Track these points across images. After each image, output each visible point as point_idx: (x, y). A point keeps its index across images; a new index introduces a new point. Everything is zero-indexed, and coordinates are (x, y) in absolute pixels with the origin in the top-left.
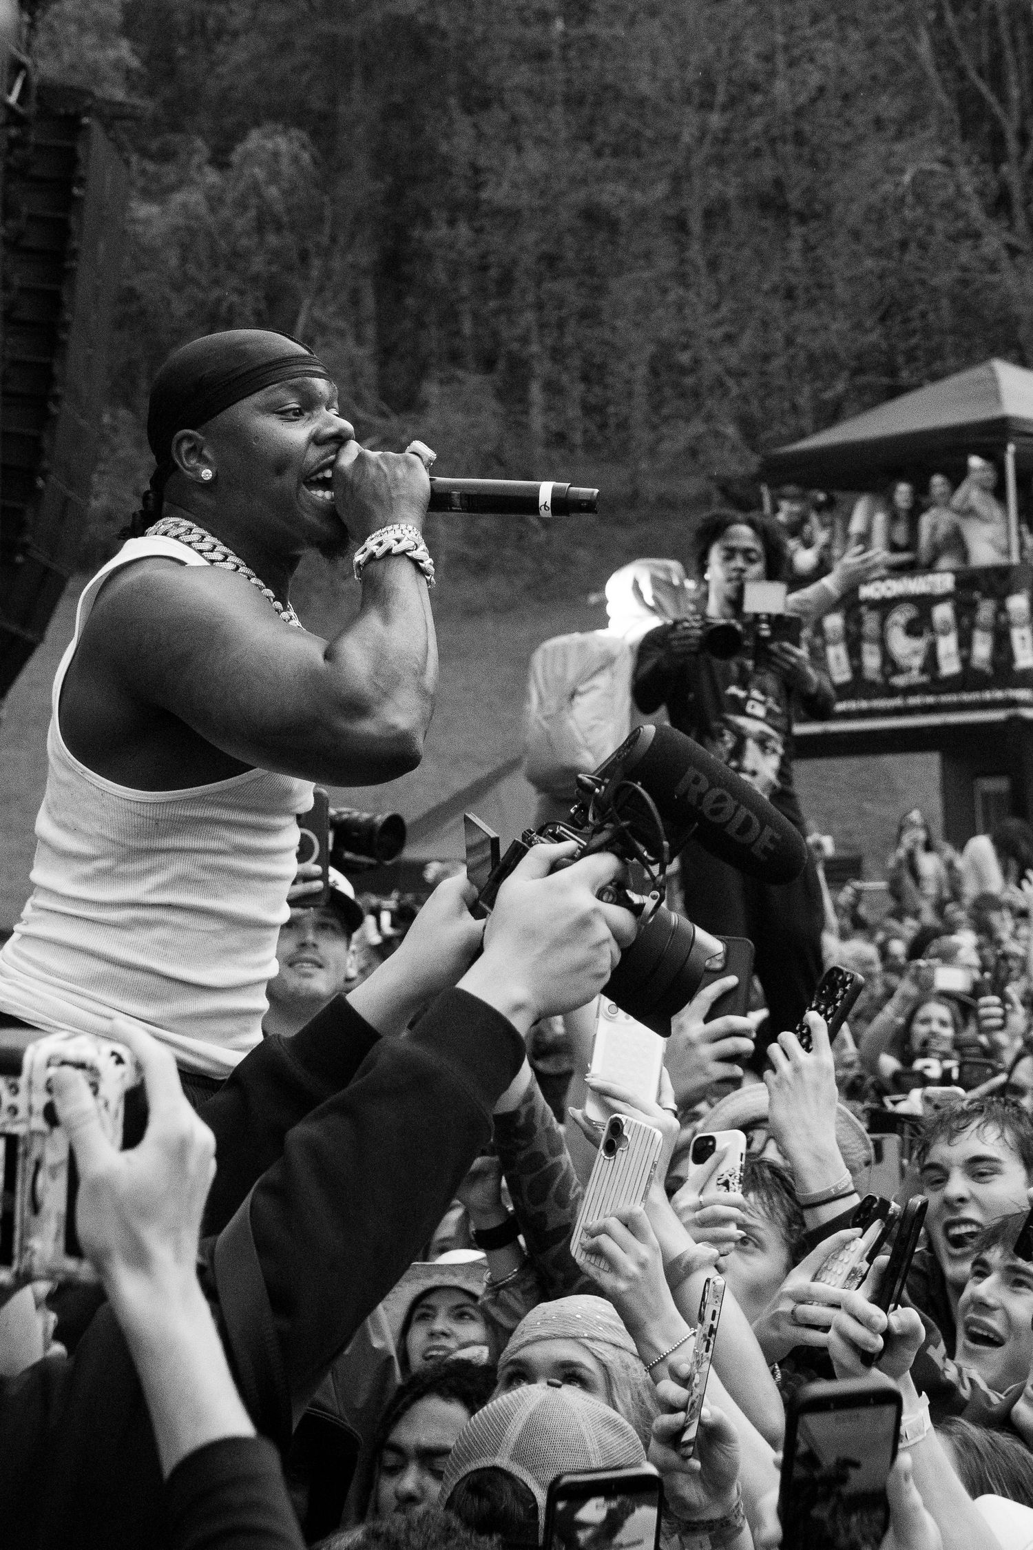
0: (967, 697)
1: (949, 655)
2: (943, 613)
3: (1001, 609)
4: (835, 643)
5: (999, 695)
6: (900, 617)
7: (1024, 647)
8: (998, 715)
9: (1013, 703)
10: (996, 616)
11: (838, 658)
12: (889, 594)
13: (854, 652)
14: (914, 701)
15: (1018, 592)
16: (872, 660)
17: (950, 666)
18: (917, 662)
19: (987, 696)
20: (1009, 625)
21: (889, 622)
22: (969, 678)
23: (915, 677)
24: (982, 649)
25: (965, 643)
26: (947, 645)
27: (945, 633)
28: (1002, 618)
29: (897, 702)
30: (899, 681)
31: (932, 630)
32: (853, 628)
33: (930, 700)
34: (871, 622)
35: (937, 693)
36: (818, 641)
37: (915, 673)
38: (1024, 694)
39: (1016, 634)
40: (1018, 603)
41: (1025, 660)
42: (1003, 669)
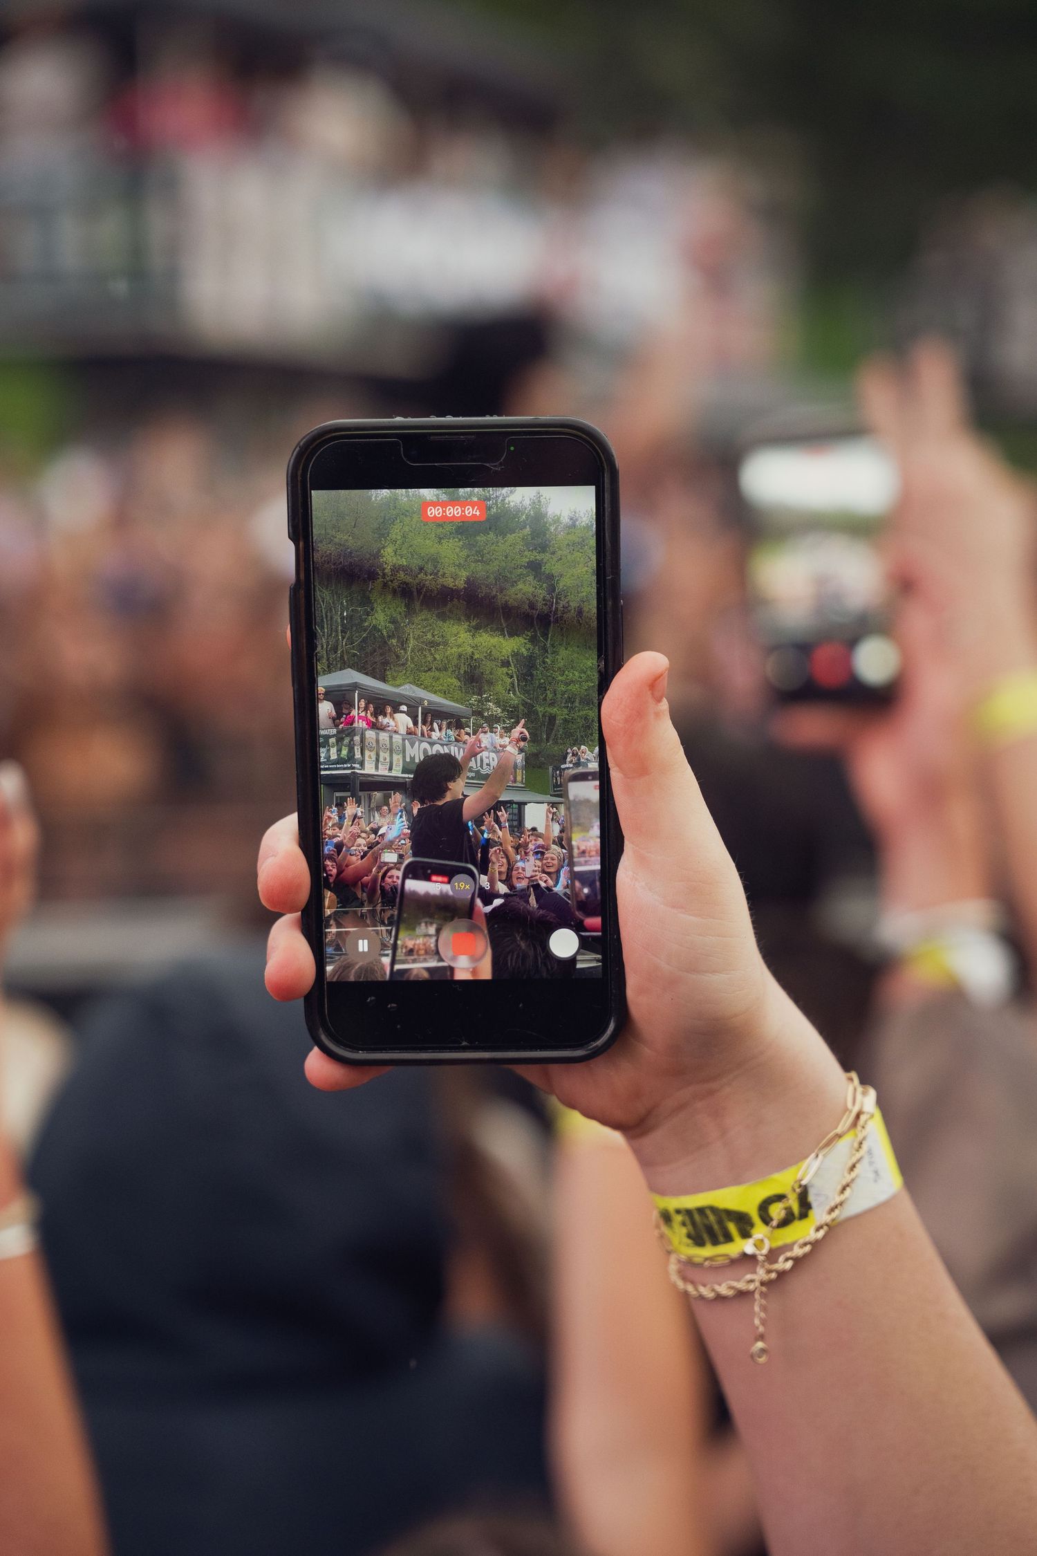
0: (338, 766)
2: (332, 740)
3: (352, 740)
5: (349, 765)
7: (358, 751)
8: (349, 772)
9: (354, 768)
10: (350, 742)
17: (334, 757)
19: (345, 766)
20: (354, 745)
22: (340, 761)
24: (344, 752)
25: (339, 751)
26: (333, 751)
27: (333, 747)
28: (352, 743)
31: (329, 746)
35: (329, 765)
38: (357, 766)
39: (356, 748)
40: (357, 738)
41: (358, 755)
42: (351, 758)
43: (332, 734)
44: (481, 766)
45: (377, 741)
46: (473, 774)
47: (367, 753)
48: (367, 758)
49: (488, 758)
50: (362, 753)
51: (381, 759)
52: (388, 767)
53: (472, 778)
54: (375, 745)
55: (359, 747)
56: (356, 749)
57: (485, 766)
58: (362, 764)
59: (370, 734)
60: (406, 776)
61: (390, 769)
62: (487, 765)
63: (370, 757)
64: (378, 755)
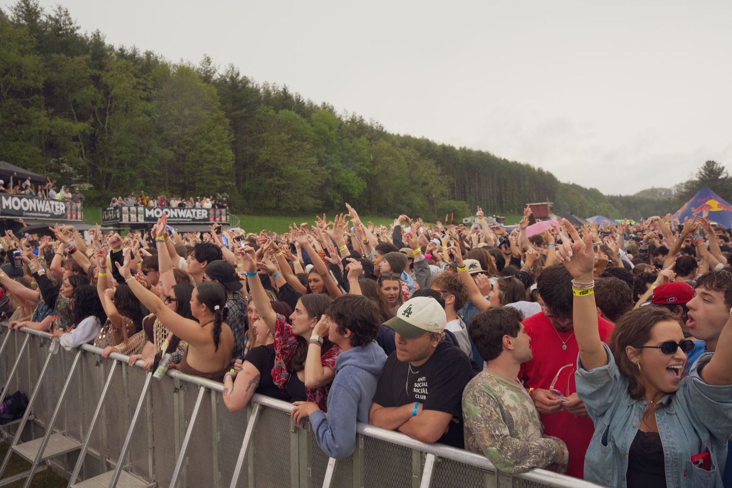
44: (55, 210)
46: (49, 215)
49: (59, 205)
53: (49, 217)
57: (57, 210)
60: (3, 217)
62: (59, 209)
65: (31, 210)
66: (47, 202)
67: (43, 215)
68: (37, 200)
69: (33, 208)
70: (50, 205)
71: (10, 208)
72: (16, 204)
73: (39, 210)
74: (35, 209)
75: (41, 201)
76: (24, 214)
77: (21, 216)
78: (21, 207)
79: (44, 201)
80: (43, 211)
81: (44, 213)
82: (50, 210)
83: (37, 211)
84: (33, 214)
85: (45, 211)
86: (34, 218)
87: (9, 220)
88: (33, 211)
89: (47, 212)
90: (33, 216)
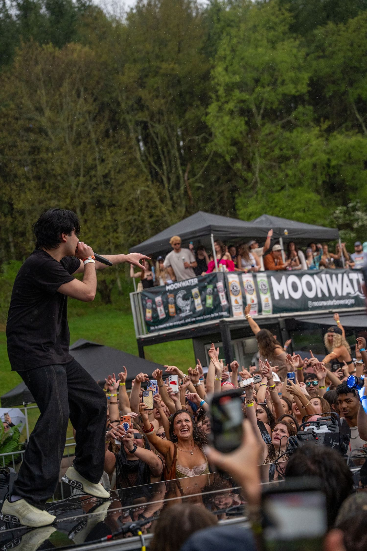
0: (205, 317)
1: (198, 304)
2: (195, 291)
3: (215, 287)
4: (160, 306)
5: (216, 315)
6: (180, 294)
7: (223, 298)
8: (217, 321)
9: (222, 317)
10: (213, 290)
11: (161, 310)
12: (176, 288)
13: (166, 308)
14: (187, 321)
15: (220, 281)
16: (172, 310)
17: (199, 308)
18: (188, 308)
19: (213, 315)
20: (218, 292)
21: (177, 297)
22: (207, 311)
23: (188, 313)
24: (210, 301)
25: (204, 300)
26: (198, 301)
27: (197, 297)
28: (215, 290)
29: (183, 322)
30: (183, 315)
31: (192, 297)
32: (165, 300)
33: (193, 319)
34: (171, 298)
35: (195, 317)
36: (154, 306)
37: (188, 311)
38: (225, 313)
39: (220, 294)
40: (220, 284)
41: (224, 302)
42: (217, 306)
43: (193, 284)
44: (360, 290)
45: (241, 283)
46: (352, 301)
47: (233, 298)
48: (233, 303)
50: (228, 299)
51: (249, 302)
52: (256, 309)
53: (352, 305)
54: (239, 288)
55: (223, 294)
56: (221, 297)
58: (229, 310)
59: (233, 278)
60: (278, 315)
61: (260, 311)
63: (236, 302)
64: (244, 298)
65: (320, 295)
66: (345, 276)
67: (342, 302)
68: (328, 276)
69: (322, 291)
70: (351, 281)
71: (287, 297)
72: (295, 288)
73: (334, 294)
74: (327, 294)
75: (334, 276)
76: (310, 304)
77: (306, 309)
78: (303, 293)
79: (340, 276)
80: (340, 294)
81: (342, 298)
82: (352, 292)
83: (331, 298)
84: (325, 303)
85: (344, 294)
86: (327, 311)
87: (288, 321)
88: (324, 298)
89: (348, 296)
90: (326, 307)
